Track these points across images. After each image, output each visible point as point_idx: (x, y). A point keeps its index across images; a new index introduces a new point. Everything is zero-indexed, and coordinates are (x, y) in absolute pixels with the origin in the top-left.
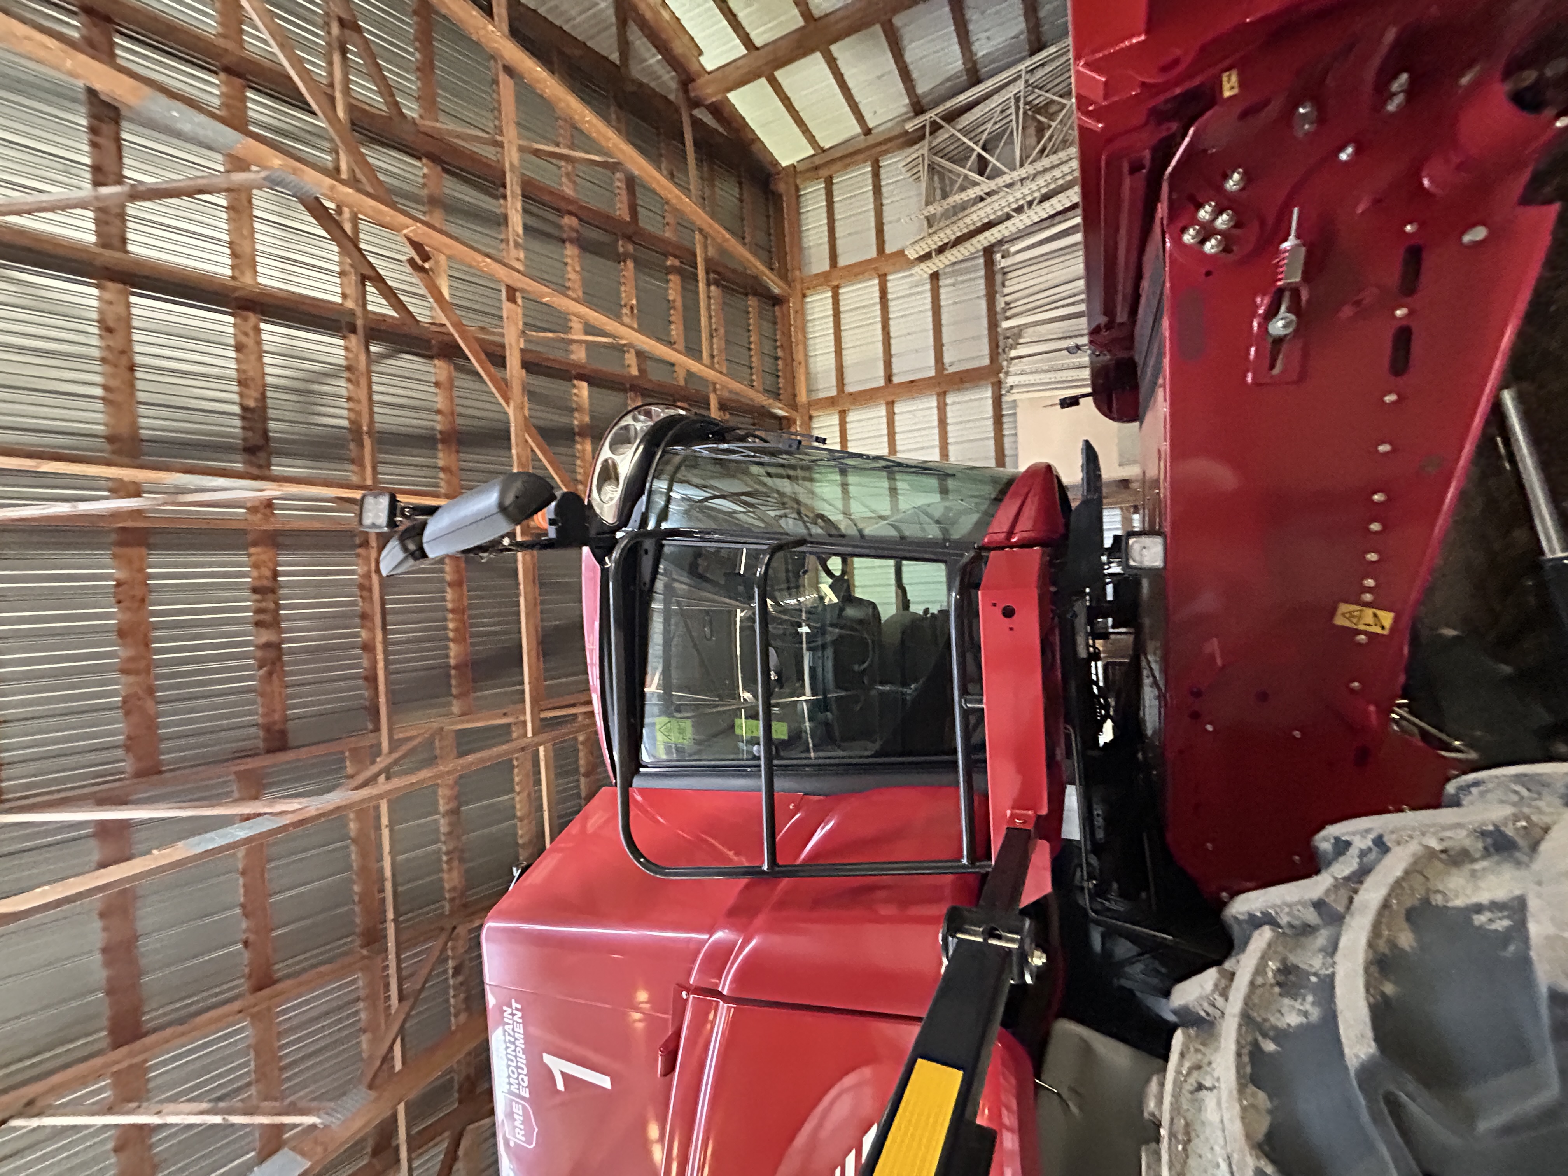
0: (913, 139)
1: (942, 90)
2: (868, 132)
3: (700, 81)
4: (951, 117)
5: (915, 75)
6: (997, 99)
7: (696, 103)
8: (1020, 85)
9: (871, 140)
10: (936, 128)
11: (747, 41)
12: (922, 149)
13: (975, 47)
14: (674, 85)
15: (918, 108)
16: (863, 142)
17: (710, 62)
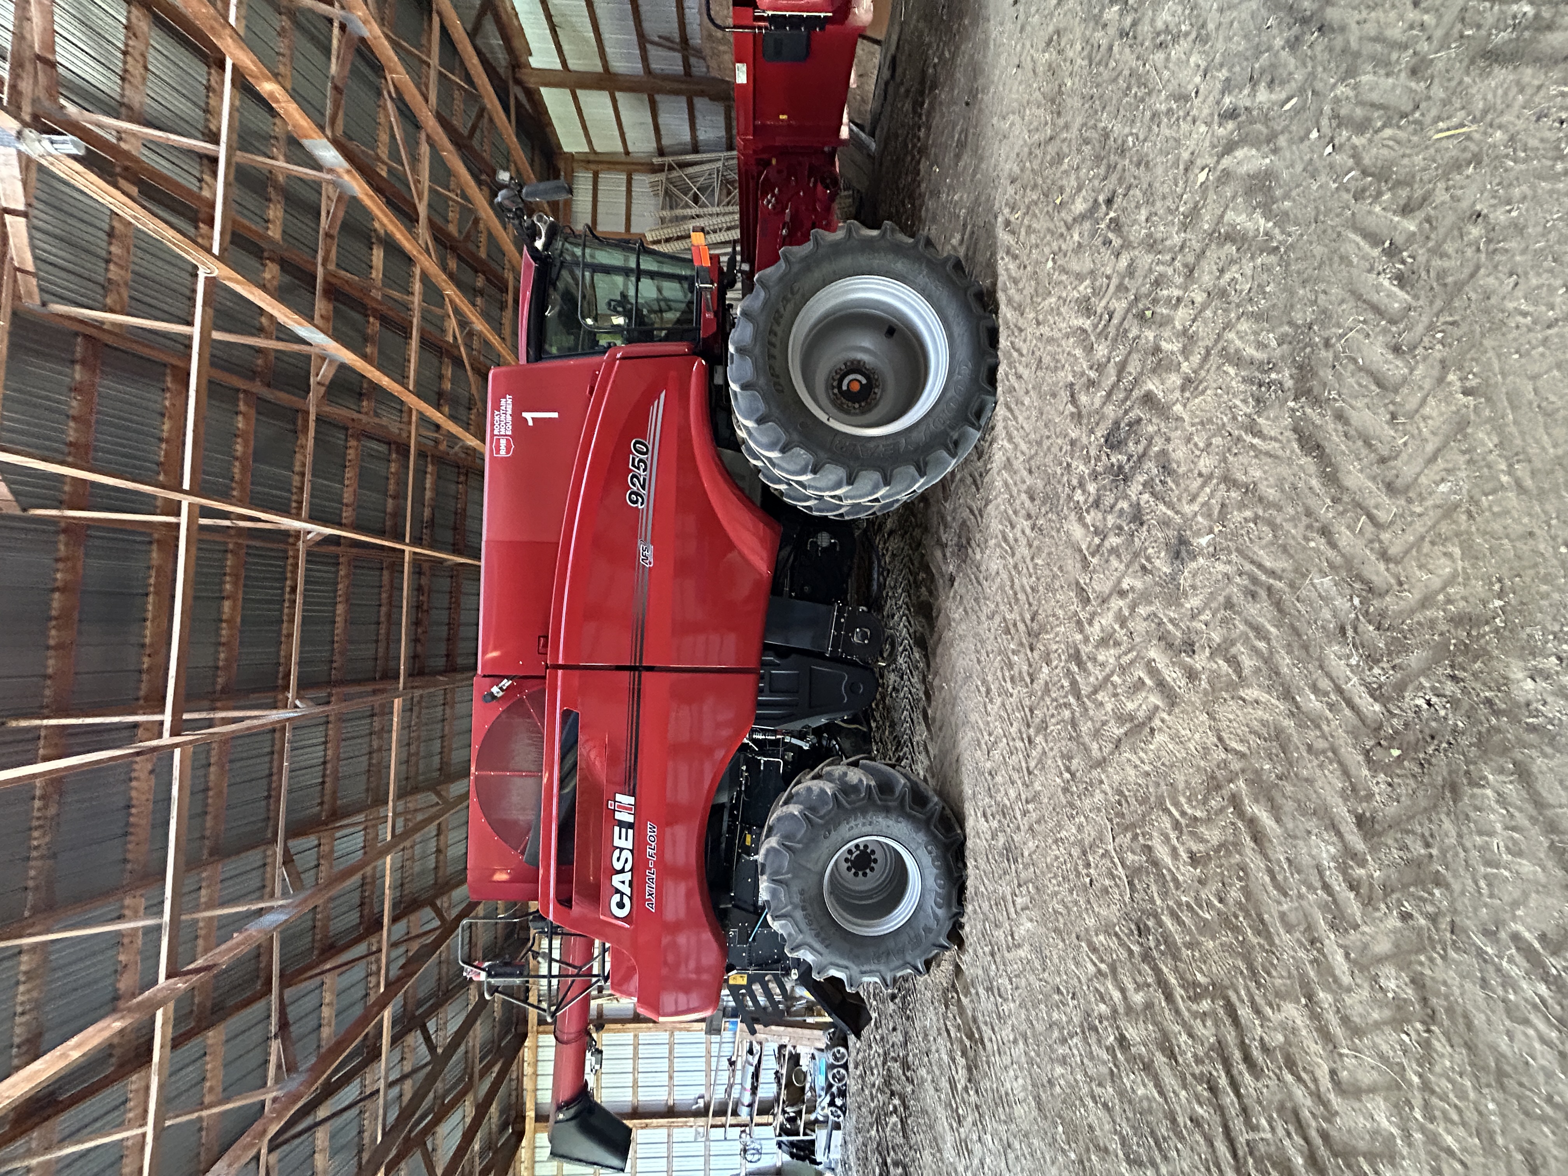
0: (656, 169)
1: (676, 148)
2: (627, 153)
3: (524, 70)
4: (683, 165)
5: (663, 132)
6: (705, 167)
7: (518, 82)
8: (720, 164)
9: (628, 159)
10: (671, 168)
11: (564, 62)
12: (662, 177)
13: (698, 133)
14: (504, 63)
15: (661, 152)
16: (623, 158)
17: (535, 62)
